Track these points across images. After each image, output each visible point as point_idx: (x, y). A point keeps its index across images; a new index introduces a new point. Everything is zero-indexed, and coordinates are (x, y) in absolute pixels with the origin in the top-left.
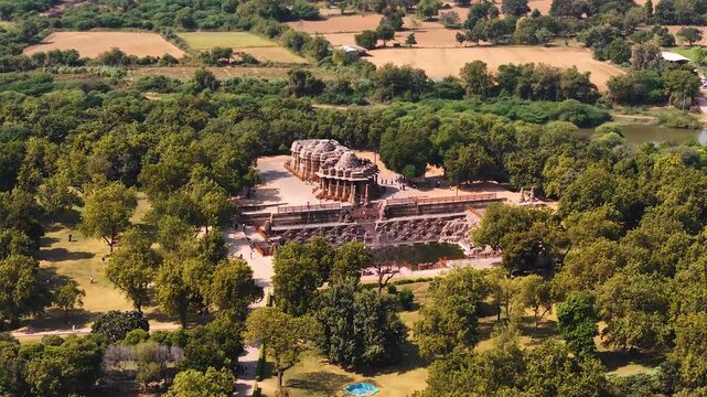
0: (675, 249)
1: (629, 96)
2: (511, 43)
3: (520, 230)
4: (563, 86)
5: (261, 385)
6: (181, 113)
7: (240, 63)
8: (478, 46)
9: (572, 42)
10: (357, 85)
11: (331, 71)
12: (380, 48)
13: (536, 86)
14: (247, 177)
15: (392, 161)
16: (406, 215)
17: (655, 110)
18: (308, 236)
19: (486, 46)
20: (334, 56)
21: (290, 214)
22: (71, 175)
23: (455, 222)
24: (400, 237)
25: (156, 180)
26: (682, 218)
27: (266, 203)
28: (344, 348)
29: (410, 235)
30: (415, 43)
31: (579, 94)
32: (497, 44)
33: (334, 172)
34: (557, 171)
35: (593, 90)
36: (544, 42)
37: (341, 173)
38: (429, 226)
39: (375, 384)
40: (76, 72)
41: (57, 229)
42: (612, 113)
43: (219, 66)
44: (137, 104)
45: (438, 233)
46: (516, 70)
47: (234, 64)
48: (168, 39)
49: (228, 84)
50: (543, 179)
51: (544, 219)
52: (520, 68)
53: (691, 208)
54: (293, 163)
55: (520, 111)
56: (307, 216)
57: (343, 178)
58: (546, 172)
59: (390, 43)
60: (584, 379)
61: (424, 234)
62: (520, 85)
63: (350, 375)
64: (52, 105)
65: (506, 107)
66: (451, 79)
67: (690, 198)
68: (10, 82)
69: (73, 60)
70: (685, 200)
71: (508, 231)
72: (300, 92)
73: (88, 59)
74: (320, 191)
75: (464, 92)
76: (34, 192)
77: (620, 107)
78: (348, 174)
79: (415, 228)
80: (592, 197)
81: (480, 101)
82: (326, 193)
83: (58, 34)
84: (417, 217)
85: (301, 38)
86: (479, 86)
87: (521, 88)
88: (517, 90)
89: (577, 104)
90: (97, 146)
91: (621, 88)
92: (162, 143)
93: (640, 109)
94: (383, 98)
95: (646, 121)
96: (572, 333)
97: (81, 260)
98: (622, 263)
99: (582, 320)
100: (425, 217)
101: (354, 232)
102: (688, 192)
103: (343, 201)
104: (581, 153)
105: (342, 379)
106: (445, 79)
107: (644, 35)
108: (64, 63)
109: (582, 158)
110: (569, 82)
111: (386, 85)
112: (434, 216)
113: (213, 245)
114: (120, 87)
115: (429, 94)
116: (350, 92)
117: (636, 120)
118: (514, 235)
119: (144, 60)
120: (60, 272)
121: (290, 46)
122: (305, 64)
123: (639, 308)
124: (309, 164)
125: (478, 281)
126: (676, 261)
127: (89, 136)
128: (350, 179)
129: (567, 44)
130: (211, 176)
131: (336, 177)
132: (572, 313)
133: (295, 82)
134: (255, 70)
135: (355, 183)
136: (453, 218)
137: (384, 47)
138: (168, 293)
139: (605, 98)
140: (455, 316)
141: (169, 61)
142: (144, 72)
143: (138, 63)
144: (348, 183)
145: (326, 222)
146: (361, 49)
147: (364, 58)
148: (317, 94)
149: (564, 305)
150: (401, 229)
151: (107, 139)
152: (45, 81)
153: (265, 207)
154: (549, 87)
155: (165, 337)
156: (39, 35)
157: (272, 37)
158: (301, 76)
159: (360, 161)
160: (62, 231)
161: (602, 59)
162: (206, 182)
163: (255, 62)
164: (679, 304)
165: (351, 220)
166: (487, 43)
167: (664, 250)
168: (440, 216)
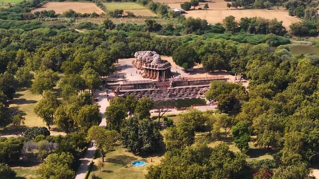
0: (296, 102)
1: (300, 32)
2: (253, 8)
3: (226, 93)
4: (269, 27)
5: (94, 161)
6: (90, 39)
7: (127, 16)
8: (237, 9)
9: (281, 8)
10: (176, 26)
11: (167, 20)
12: (192, 10)
13: (257, 27)
14: (111, 68)
15: (177, 61)
16: (182, 86)
17: (312, 38)
18: (136, 95)
19: (241, 9)
20: (169, 13)
21: (128, 85)
22: (32, 66)
23: (204, 89)
24: (178, 95)
25: (68, 69)
26: (304, 88)
27: (119, 79)
28: (133, 145)
29: (183, 95)
30: (208, 8)
31: (277, 31)
32: (246, 8)
33: (150, 66)
34: (251, 66)
35: (283, 29)
36: (268, 7)
37: (153, 66)
38: (192, 91)
39: (146, 161)
40: (53, 20)
41: (24, 90)
42: (291, 40)
43: (117, 17)
44: (72, 35)
45: (196, 94)
46: (249, 20)
47: (124, 17)
48: (98, 5)
49: (118, 26)
50: (246, 70)
51: (237, 88)
52: (250, 19)
53: (311, 84)
54: (135, 62)
55: (248, 39)
56: (136, 85)
57: (154, 69)
58: (247, 67)
59: (197, 8)
60: (235, 161)
61: (190, 94)
62: (250, 27)
63: (136, 157)
64: (34, 35)
65: (242, 37)
66: (219, 24)
67: (311, 79)
68: (22, 24)
69: (53, 15)
70: (309, 80)
71: (221, 93)
72: (151, 30)
73: (59, 14)
74: (144, 74)
75: (224, 30)
76: (14, 74)
77: (295, 37)
78: (156, 67)
79: (186, 91)
80: (264, 78)
81: (231, 34)
82: (146, 75)
83: (50, 3)
84: (187, 87)
85: (156, 5)
86: (231, 27)
87: (250, 28)
88: (249, 29)
89: (274, 36)
90: (47, 53)
91: (295, 28)
92: (76, 52)
93: (305, 38)
94: (188, 32)
95: (306, 44)
96: (238, 140)
97: (31, 104)
98: (267, 108)
99: (242, 134)
100: (191, 86)
101: (157, 93)
102: (310, 76)
103: (154, 79)
104: (265, 58)
105: (132, 159)
106: (216, 24)
107: (314, 4)
108: (48, 16)
109: (265, 60)
110: (272, 26)
111: (189, 26)
112: (195, 86)
113: (85, 98)
114: (71, 27)
115: (208, 31)
116: (173, 30)
117: (302, 43)
118: (223, 95)
119: (84, 15)
120: (20, 109)
121: (151, 9)
122: (156, 17)
123: (270, 129)
124: (141, 62)
125: (198, 116)
126: (296, 108)
127: (44, 49)
128: (157, 69)
129: (278, 8)
130: (92, 67)
131: (151, 68)
132: (238, 131)
133: (149, 25)
134: (133, 20)
135: (159, 71)
136: (203, 87)
137: (194, 9)
138: (59, 119)
139: (289, 33)
140: (182, 131)
141: (95, 15)
142: (83, 20)
143: (81, 16)
144: (156, 71)
145: (146, 88)
146: (183, 10)
147: (183, 14)
148: (158, 31)
149: (235, 127)
150: (179, 92)
151: (51, 50)
152: (37, 24)
153: (118, 81)
154: (263, 28)
155: (52, 139)
156: (41, 4)
157: (144, 5)
158: (151, 22)
159: (163, 61)
160: (26, 91)
161: (292, 15)
162: (90, 70)
163: (133, 16)
164: (289, 127)
165: (157, 87)
166: (241, 8)
167: (291, 103)
168: (197, 86)
